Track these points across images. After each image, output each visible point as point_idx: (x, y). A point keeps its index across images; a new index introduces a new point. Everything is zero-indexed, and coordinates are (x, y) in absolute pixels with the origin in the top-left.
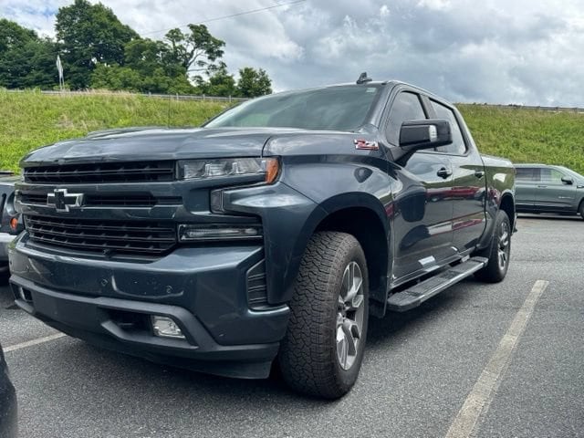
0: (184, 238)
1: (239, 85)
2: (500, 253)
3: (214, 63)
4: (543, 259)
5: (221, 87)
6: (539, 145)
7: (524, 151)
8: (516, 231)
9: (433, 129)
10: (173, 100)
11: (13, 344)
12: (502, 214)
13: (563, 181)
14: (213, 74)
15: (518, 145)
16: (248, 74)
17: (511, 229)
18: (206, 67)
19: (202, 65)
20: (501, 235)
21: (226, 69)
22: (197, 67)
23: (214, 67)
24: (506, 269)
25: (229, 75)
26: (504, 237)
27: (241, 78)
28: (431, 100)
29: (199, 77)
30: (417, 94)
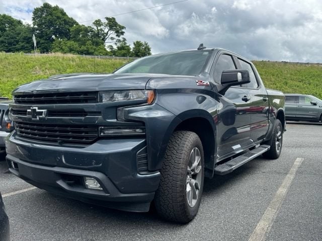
0: (102, 134)
1: (133, 50)
2: (277, 143)
3: (119, 39)
4: (300, 146)
5: (123, 52)
6: (298, 84)
7: (290, 87)
8: (285, 130)
9: (239, 75)
10: (96, 59)
11: (8, 193)
12: (278, 121)
13: (311, 103)
14: (119, 45)
15: (287, 83)
16: (138, 44)
17: (283, 130)
18: (115, 40)
19: (113, 39)
20: (277, 133)
21: (126, 42)
23: (119, 41)
24: (280, 152)
25: (128, 45)
26: (279, 134)
27: (134, 46)
28: (238, 58)
29: (111, 46)
30: (231, 55)
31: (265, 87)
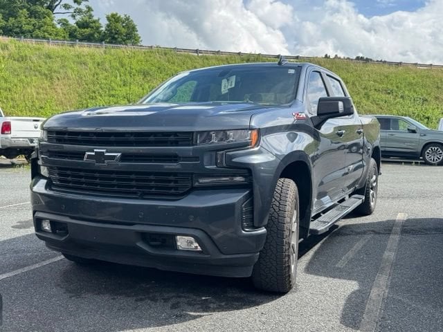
0: (197, 184)
1: (106, 30)
2: (372, 192)
3: (81, 7)
4: (398, 197)
5: (88, 31)
7: (374, 101)
8: (381, 174)
9: (341, 104)
10: (46, 45)
12: (373, 161)
13: (409, 130)
14: (78, 18)
16: (113, 19)
17: (378, 173)
18: (72, 10)
19: (68, 8)
20: (372, 177)
21: (92, 13)
22: (63, 10)
23: (79, 11)
24: (375, 204)
25: (95, 18)
26: (374, 178)
27: (108, 22)
28: (327, 75)
29: (65, 20)
30: (319, 72)
31: (358, 113)
